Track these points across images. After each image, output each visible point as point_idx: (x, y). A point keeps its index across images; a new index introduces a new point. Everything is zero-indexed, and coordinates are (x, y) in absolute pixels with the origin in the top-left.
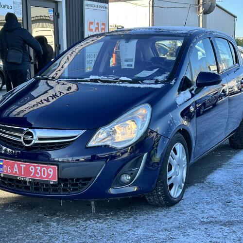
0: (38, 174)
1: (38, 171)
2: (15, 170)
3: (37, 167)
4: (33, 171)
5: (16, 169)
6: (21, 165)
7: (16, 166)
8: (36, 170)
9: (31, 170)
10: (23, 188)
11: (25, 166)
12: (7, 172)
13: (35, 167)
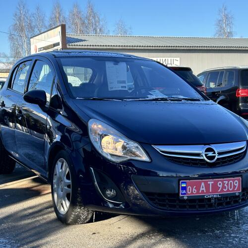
0: (225, 189)
1: (226, 185)
2: (201, 189)
3: (224, 182)
4: (221, 186)
5: (203, 188)
6: (209, 183)
7: (203, 184)
8: (224, 184)
9: (219, 186)
10: (197, 207)
11: (213, 182)
12: (192, 193)
13: (222, 181)
